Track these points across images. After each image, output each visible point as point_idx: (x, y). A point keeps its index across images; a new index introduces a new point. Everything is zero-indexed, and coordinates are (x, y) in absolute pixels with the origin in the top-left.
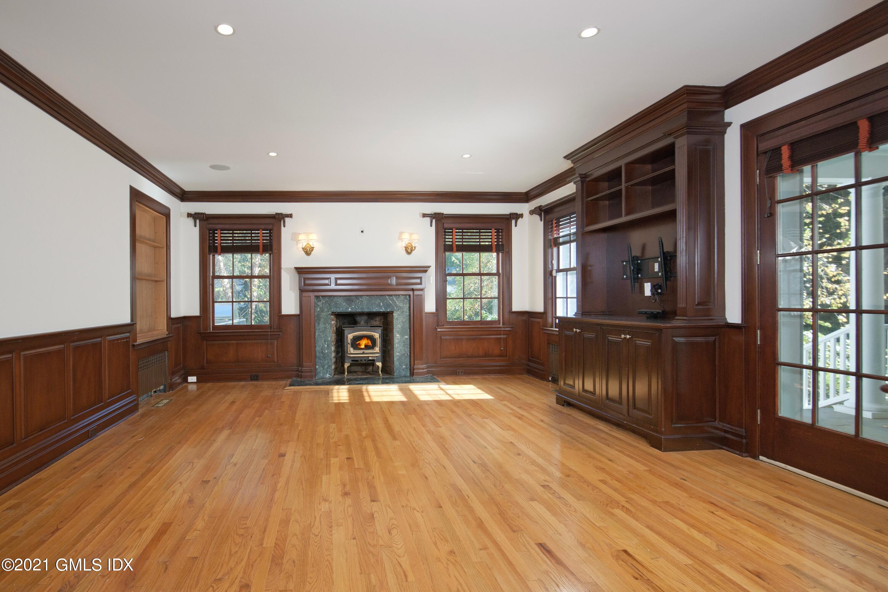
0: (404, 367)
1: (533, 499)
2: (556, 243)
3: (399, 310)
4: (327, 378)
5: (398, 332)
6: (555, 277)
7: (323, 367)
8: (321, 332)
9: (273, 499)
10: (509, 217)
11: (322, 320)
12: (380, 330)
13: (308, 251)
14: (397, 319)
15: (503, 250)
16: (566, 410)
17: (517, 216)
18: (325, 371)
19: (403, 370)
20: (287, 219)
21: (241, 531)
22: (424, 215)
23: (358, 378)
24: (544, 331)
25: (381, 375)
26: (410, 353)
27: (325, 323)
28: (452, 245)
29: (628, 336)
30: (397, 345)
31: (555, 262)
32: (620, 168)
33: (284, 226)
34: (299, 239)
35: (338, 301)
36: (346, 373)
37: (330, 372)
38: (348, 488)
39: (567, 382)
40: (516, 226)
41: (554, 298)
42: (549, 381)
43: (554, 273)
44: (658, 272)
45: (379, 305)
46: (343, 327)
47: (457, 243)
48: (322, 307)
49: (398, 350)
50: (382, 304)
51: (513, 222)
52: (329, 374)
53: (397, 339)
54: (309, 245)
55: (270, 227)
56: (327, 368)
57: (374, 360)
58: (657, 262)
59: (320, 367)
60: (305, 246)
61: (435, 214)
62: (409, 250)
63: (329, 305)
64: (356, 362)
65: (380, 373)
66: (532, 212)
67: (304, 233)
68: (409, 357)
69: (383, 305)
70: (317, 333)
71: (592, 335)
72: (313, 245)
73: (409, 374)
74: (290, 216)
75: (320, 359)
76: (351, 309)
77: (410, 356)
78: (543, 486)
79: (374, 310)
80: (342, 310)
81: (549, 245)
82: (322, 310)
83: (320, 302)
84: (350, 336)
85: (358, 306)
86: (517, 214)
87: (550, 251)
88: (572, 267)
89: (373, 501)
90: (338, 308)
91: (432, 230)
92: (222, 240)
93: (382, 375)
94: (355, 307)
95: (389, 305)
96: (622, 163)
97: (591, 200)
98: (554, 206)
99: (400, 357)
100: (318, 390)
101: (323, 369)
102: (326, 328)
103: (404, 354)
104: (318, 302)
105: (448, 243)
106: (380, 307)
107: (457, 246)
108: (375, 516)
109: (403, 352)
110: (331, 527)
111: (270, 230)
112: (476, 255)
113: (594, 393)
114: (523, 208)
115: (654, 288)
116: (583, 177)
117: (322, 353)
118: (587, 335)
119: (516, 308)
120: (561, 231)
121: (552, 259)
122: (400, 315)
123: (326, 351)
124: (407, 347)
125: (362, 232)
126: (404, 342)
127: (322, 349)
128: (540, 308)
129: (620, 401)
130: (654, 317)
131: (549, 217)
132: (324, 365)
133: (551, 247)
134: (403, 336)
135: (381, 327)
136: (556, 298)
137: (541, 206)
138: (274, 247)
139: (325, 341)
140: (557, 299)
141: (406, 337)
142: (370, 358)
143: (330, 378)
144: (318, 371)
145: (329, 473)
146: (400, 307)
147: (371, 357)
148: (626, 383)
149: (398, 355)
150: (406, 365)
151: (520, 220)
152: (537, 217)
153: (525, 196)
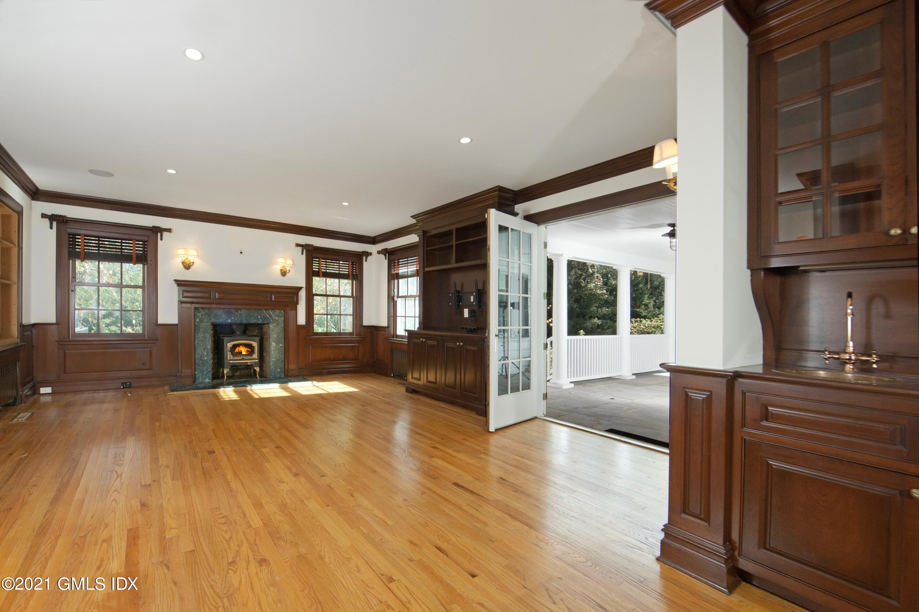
0: (279, 370)
1: (432, 457)
2: (398, 277)
3: (275, 322)
4: (206, 383)
5: (274, 341)
6: (396, 301)
7: (202, 373)
8: (200, 341)
9: (232, 489)
10: (362, 254)
11: (201, 330)
12: (258, 339)
13: (187, 266)
14: (273, 330)
15: (357, 279)
16: (415, 396)
17: (368, 254)
18: (204, 376)
19: (278, 373)
20: (165, 234)
21: (223, 520)
22: (298, 245)
23: (238, 381)
24: (388, 341)
25: (258, 378)
26: (284, 359)
27: (204, 333)
28: (318, 272)
29: (461, 344)
30: (272, 352)
31: (396, 290)
32: (452, 230)
33: (161, 239)
34: (179, 253)
35: (217, 313)
36: (225, 377)
37: (209, 377)
38: (294, 470)
39: (414, 376)
40: (366, 261)
41: (395, 316)
42: (392, 377)
43: (395, 299)
44: (473, 302)
45: (257, 317)
46: (222, 336)
47: (322, 270)
48: (202, 318)
49: (274, 356)
50: (259, 317)
51: (364, 258)
52: (208, 379)
53: (273, 347)
54: (188, 260)
55: (145, 239)
56: (206, 374)
57: (252, 365)
58: (472, 295)
59: (199, 373)
60: (184, 261)
61: (306, 245)
62: (284, 273)
63: (209, 316)
64: (234, 368)
65: (258, 376)
66: (379, 252)
67: (184, 249)
68: (283, 362)
69: (261, 318)
70: (196, 342)
71: (435, 343)
72: (193, 260)
73: (283, 376)
74: (169, 230)
75: (199, 366)
76: (230, 320)
77: (285, 361)
78: (433, 447)
79: (252, 322)
80: (222, 321)
81: (392, 278)
82: (201, 321)
83: (200, 313)
84: (230, 345)
85: (237, 318)
86: (367, 252)
87: (393, 282)
88: (409, 295)
89: (322, 476)
90: (218, 319)
91: (303, 258)
92: (85, 246)
93: (260, 378)
94: (234, 319)
95: (265, 318)
96: (453, 227)
97: (430, 250)
98: (398, 249)
99: (275, 362)
100: (204, 393)
101: (203, 374)
102: (205, 337)
103: (279, 359)
104: (197, 313)
105: (315, 269)
106: (258, 320)
107: (323, 272)
108: (332, 486)
109: (278, 358)
110: (302, 501)
111: (144, 242)
112: (337, 280)
113: (435, 383)
114: (373, 249)
115: (471, 312)
116: (424, 232)
117: (201, 360)
118: (430, 342)
119: (366, 323)
120: (400, 268)
121: (394, 288)
122: (275, 327)
123: (206, 358)
124: (281, 353)
125: (241, 253)
126: (279, 350)
127: (201, 356)
128: (384, 323)
129: (454, 387)
130: (471, 331)
131: (392, 257)
132: (204, 371)
133: (394, 279)
134: (278, 344)
135: (259, 336)
136: (396, 316)
137: (386, 249)
138: (149, 258)
139: (204, 349)
140: (398, 318)
141: (281, 345)
142: (249, 364)
143: (209, 383)
144: (197, 376)
145: (268, 461)
146: (276, 320)
147: (249, 362)
148: (460, 374)
149: (274, 361)
150: (281, 369)
151: (369, 258)
152: (382, 256)
153: (372, 240)
